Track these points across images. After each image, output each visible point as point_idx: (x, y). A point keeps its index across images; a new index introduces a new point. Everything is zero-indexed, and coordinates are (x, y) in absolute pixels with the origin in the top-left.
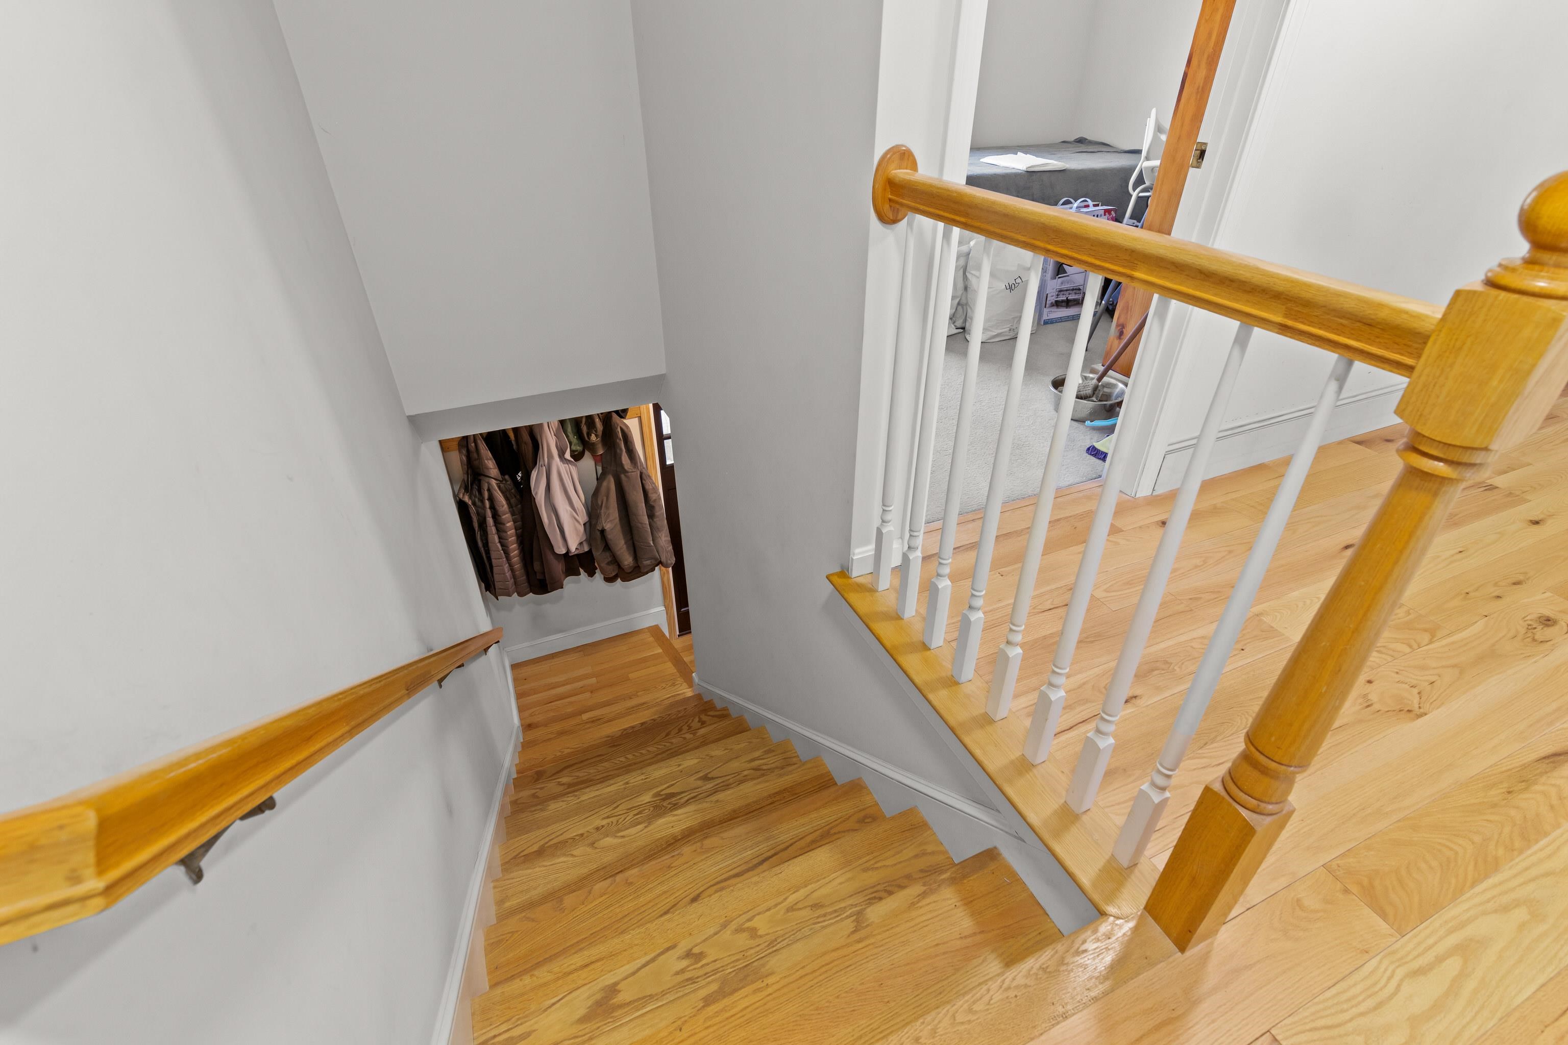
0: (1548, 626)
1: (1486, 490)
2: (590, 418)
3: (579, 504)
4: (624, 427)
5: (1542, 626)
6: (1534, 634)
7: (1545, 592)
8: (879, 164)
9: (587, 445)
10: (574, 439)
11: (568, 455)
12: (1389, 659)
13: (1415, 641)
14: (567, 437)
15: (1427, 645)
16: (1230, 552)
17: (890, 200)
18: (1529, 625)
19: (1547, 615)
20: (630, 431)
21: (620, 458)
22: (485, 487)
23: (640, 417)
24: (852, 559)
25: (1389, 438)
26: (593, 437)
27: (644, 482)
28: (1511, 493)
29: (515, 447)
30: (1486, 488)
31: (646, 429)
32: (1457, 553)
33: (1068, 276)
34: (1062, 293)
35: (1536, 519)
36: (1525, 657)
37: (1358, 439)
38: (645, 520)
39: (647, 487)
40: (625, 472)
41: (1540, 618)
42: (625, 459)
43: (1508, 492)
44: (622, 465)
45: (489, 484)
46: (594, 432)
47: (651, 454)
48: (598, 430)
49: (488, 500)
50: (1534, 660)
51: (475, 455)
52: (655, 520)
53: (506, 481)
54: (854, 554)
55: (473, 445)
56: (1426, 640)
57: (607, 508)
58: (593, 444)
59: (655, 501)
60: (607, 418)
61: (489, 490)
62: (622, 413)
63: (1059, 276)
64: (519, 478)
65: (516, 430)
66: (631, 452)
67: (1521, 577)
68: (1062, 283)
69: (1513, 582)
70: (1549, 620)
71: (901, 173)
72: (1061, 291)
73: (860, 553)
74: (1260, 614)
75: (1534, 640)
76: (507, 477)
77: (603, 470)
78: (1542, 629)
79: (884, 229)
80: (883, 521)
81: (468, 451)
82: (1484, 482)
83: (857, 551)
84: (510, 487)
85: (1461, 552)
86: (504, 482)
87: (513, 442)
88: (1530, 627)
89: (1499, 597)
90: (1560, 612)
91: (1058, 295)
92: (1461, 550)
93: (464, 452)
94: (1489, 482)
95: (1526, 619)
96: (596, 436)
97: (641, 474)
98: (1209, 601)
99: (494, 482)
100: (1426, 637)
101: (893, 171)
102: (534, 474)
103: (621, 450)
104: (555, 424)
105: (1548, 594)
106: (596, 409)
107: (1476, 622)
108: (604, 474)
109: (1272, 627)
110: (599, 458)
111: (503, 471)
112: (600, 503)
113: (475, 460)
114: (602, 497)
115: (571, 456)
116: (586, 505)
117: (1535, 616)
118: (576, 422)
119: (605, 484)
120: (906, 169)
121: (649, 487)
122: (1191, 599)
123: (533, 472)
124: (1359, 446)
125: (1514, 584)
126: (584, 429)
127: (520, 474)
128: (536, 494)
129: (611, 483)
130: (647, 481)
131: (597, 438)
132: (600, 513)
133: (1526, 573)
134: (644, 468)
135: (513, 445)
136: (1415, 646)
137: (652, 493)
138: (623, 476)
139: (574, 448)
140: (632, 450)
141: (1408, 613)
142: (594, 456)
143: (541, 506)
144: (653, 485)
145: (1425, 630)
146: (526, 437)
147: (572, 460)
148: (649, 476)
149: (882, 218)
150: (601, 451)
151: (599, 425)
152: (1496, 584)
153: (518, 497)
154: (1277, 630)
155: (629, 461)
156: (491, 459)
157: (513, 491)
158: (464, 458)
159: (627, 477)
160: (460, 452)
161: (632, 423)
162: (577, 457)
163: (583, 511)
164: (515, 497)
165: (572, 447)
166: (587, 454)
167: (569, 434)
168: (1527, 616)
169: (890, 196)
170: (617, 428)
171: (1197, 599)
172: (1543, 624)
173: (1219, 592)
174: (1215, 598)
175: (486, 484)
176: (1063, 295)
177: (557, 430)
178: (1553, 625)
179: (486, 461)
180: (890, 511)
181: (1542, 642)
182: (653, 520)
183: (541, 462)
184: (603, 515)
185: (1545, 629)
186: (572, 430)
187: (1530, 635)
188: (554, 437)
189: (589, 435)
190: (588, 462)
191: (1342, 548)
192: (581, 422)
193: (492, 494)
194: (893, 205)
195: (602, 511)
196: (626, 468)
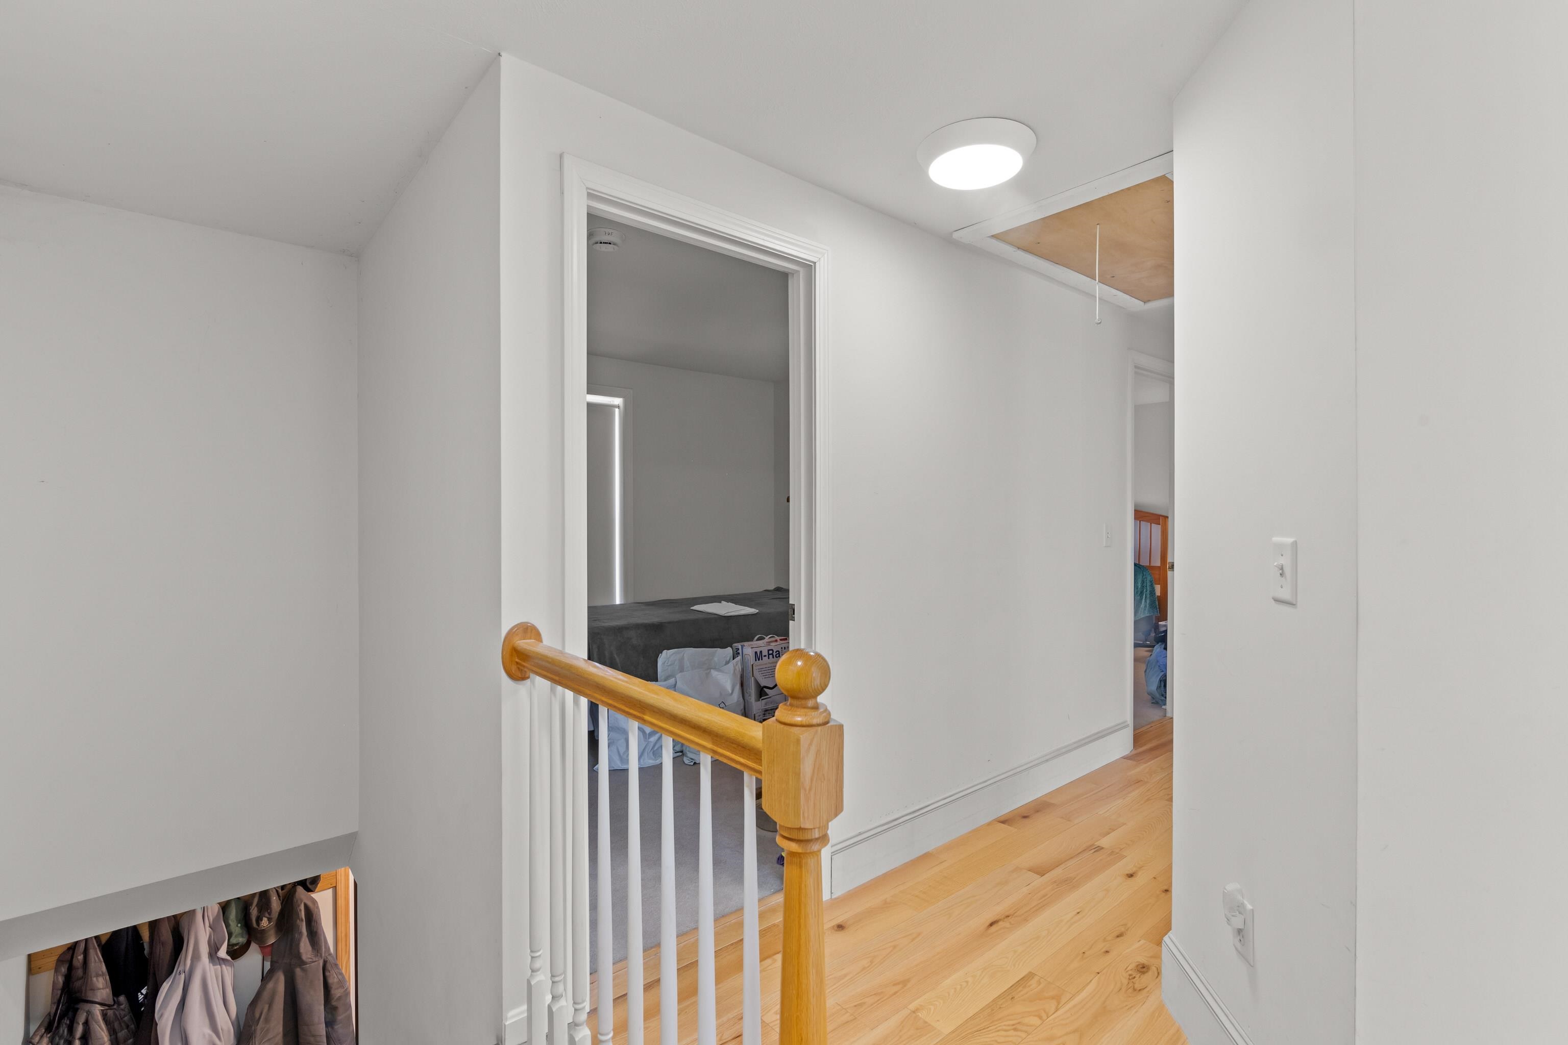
0: (1143, 973)
1: (1095, 852)
2: (264, 895)
3: (225, 1023)
4: (310, 904)
5: (1139, 975)
6: (1134, 983)
7: (1140, 940)
8: (506, 638)
9: (252, 934)
10: (236, 928)
11: (223, 953)
12: (1023, 1035)
13: (1045, 1011)
14: (227, 926)
15: (1054, 1013)
16: (895, 947)
17: (517, 663)
18: (1130, 975)
19: (1142, 962)
20: (318, 907)
21: (298, 945)
22: (81, 1018)
23: (336, 887)
24: (505, 1025)
25: (1026, 815)
26: (265, 923)
27: (327, 974)
28: (1113, 851)
29: (146, 952)
30: (1095, 850)
31: (341, 902)
32: (1076, 915)
33: (770, 697)
34: (768, 712)
35: (1131, 872)
36: (1128, 1009)
37: (1002, 819)
38: (322, 1029)
39: (330, 981)
40: (302, 963)
41: (1137, 966)
42: (305, 947)
43: (1111, 851)
44: (298, 956)
45: (89, 1013)
46: (267, 915)
47: (343, 934)
48: (273, 911)
49: (80, 1039)
50: (1135, 1010)
51: (80, 972)
52: (336, 1027)
53: (119, 1004)
54: (506, 1019)
55: (81, 957)
56: (1053, 1010)
57: (267, 1020)
58: (263, 932)
59: (339, 998)
60: (288, 893)
61: (86, 1023)
62: (309, 885)
63: (762, 698)
64: (141, 997)
65: (154, 925)
66: (314, 935)
67: (1123, 929)
68: (766, 704)
69: (1117, 935)
70: (1144, 967)
71: (524, 644)
72: (766, 711)
73: (513, 1017)
74: (916, 1010)
75: (1135, 990)
76: (122, 998)
77: (271, 966)
78: (1140, 977)
79: (515, 684)
80: (533, 971)
81: (71, 968)
82: (1093, 845)
83: (510, 1014)
84: (122, 1013)
85: (1078, 913)
86: (115, 1007)
87: (146, 946)
88: (1131, 977)
89: (1107, 952)
90: (1151, 957)
91: (764, 714)
92: (1078, 911)
93: (64, 970)
94: (1098, 844)
95: (1127, 970)
96: (270, 920)
97: (325, 963)
98: (872, 1005)
99: (97, 1010)
100: (1053, 1005)
101: (518, 642)
102: (165, 987)
103: (301, 933)
104: (214, 910)
105: (1142, 942)
106: (272, 882)
107: (1091, 981)
108: (272, 971)
109: (926, 1022)
110: (269, 949)
111: (116, 991)
112: (257, 1015)
113: (79, 979)
114: (263, 1006)
115: (228, 953)
116: (237, 1024)
117: (1133, 966)
118: (244, 904)
119: (270, 985)
120: (531, 639)
121: (333, 980)
122: (855, 1006)
123: (165, 984)
124: (1003, 825)
125: (1118, 937)
126: (254, 912)
127: (144, 991)
128: (162, 1016)
129: (279, 983)
130: (332, 972)
131: (269, 923)
132: (255, 1030)
133: (1126, 925)
134: (330, 954)
135: (144, 949)
136: (1044, 1017)
137: (338, 989)
138: (298, 971)
139: (234, 940)
140: (316, 932)
141: (1039, 983)
142: (262, 948)
143: (163, 1036)
144: (340, 977)
145: (1053, 998)
146: (166, 934)
147: (229, 958)
148: (336, 965)
149: (511, 676)
150: (272, 940)
151: (276, 904)
152: (1105, 940)
153: (132, 1026)
154: (930, 1025)
155: (310, 948)
156: (103, 975)
157: (126, 1019)
158: (61, 980)
159: (304, 970)
160: (57, 970)
161: (322, 899)
162: (236, 953)
163: (229, 1031)
164: (128, 1027)
165: (231, 940)
166: (254, 947)
167: (231, 922)
168: (1128, 966)
169: (517, 660)
170: (299, 906)
171: (861, 1005)
172: (1141, 972)
173: (882, 992)
174: (879, 1000)
175: (85, 1014)
176: (769, 714)
177: (216, 919)
178: (1147, 972)
179: (95, 979)
180: (540, 956)
181: (1140, 990)
182: (333, 1028)
183: (181, 968)
184: (258, 1032)
185: (1142, 976)
186: (237, 917)
187: (1131, 985)
188: (208, 929)
189: (259, 919)
190: (253, 960)
191: (989, 926)
192: (251, 904)
193: (89, 1028)
194: (518, 666)
195: (259, 1027)
196: (304, 957)
